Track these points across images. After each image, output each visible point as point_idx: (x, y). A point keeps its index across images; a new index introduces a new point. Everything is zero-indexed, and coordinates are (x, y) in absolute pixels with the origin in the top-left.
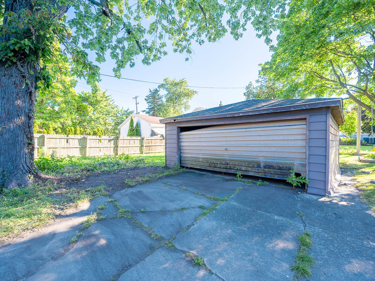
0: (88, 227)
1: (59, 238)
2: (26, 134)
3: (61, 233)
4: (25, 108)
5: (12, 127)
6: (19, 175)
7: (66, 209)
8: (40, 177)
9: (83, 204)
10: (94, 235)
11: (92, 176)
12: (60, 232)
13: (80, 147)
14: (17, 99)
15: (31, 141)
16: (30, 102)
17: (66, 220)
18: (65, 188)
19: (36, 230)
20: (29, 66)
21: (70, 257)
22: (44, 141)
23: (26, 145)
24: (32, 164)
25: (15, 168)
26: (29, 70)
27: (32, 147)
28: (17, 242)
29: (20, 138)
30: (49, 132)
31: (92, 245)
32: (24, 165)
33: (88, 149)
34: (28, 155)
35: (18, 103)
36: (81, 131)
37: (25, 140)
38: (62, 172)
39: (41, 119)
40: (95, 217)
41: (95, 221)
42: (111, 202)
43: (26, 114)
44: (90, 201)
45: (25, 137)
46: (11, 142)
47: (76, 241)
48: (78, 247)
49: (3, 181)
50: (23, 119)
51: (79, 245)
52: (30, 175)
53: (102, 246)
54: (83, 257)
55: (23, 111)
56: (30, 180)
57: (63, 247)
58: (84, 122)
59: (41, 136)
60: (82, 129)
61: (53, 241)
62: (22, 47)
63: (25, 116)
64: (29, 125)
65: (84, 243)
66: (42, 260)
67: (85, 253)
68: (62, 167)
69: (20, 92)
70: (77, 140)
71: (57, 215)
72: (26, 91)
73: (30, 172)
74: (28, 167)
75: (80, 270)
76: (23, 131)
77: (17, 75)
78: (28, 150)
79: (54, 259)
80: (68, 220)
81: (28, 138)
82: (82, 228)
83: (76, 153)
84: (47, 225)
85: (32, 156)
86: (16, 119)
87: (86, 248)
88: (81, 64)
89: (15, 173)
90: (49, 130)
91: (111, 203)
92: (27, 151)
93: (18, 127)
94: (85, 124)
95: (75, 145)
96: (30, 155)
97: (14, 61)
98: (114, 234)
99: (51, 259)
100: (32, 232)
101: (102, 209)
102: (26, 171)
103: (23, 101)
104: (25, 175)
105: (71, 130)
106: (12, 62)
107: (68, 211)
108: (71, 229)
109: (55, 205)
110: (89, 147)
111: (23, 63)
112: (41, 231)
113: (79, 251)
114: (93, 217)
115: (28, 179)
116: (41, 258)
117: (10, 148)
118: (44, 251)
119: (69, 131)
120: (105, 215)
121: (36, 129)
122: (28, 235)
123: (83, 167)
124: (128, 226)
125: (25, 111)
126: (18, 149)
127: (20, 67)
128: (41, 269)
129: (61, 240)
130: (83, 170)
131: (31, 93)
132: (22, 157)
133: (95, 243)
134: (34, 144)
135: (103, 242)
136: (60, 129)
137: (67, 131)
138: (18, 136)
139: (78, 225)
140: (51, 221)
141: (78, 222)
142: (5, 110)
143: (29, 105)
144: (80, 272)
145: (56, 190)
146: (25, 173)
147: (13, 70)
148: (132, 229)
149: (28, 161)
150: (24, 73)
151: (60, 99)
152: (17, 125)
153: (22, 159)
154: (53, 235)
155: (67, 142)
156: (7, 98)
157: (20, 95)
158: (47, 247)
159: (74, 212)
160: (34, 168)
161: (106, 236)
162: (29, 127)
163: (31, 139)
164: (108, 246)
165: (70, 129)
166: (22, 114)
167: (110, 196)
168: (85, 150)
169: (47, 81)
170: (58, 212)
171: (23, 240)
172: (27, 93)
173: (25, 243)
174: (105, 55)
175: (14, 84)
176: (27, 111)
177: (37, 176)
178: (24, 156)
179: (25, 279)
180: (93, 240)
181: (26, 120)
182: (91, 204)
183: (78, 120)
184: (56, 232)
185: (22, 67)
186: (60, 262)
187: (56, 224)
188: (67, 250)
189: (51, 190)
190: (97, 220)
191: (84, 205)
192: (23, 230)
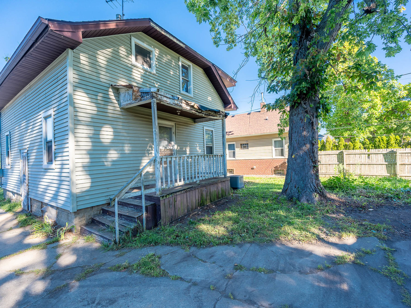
0: (340, 264)
1: (312, 259)
2: (311, 158)
3: (316, 256)
4: (309, 137)
5: (301, 153)
6: (308, 192)
7: (330, 236)
8: (326, 196)
9: (347, 238)
10: (340, 275)
11: (387, 207)
12: (316, 254)
13: (387, 163)
14: (303, 131)
15: (316, 164)
16: (313, 131)
17: (325, 247)
18: (343, 214)
19: (301, 243)
20: (310, 101)
21: (310, 278)
22: (343, 157)
23: (312, 168)
24: (317, 184)
25: (305, 186)
26: (310, 104)
27: (317, 169)
28: (288, 245)
29: (307, 162)
30: (355, 145)
31: (332, 282)
32: (311, 184)
33: (398, 167)
34: (314, 176)
35: (304, 134)
36: (397, 140)
37: (311, 164)
38: (352, 193)
39: (348, 131)
40: (352, 258)
41: (350, 262)
42: (385, 250)
43: (310, 142)
44: (358, 238)
45: (311, 161)
46: (301, 165)
47: (322, 270)
48: (321, 275)
49: (298, 195)
50: (308, 146)
51: (322, 274)
52: (316, 194)
53: (342, 290)
54: (319, 287)
55: (308, 140)
56: (316, 198)
57: (310, 268)
58: (404, 126)
59: (340, 152)
60: (398, 137)
61: (307, 258)
62: (301, 90)
63: (309, 144)
64: (313, 151)
65: (327, 275)
66: (294, 267)
67: (322, 285)
68: (355, 188)
69: (305, 124)
70: (382, 155)
71: (321, 239)
72: (309, 122)
73: (316, 191)
74: (314, 186)
75: (311, 294)
76: (309, 156)
77: (302, 112)
78: (314, 171)
79: (300, 272)
80: (327, 247)
81: (313, 162)
82: (334, 261)
83: (382, 171)
84: (310, 243)
85: (317, 177)
86: (303, 147)
87: (326, 281)
88: (356, 78)
89: (305, 190)
90: (354, 142)
91: (382, 252)
92: (312, 172)
93: (305, 153)
94: (404, 129)
95: (379, 161)
96: (316, 176)
97: (299, 102)
98: (362, 289)
99: (299, 271)
100: (298, 243)
101: (367, 253)
102: (313, 189)
103: (307, 132)
104: (312, 193)
105: (383, 140)
106: (298, 103)
107: (330, 238)
108: (325, 257)
109: (324, 228)
110: (401, 163)
111: (305, 100)
112: (304, 246)
113: (320, 279)
114: (350, 257)
115: (315, 197)
116: (294, 266)
117: (301, 170)
118: (298, 261)
119: (379, 142)
120: (367, 261)
121: (342, 143)
122: (295, 244)
123: (379, 192)
124: (388, 292)
125: (309, 140)
126: (306, 171)
127: (304, 104)
128: (290, 273)
129: (313, 262)
130: (378, 196)
131: (312, 123)
132: (309, 177)
133: (336, 283)
134: (318, 167)
135: (345, 287)
136: (368, 141)
137: (376, 141)
138: (305, 161)
139: (333, 257)
140: (314, 242)
141: (335, 254)
142: (296, 141)
143: (312, 134)
144: (310, 296)
145: (334, 213)
146: (312, 191)
147: (300, 109)
148: (390, 299)
149: (314, 181)
150: (306, 108)
151: (367, 106)
152: (304, 152)
153: (309, 179)
154: (310, 254)
155: (369, 158)
156: (297, 132)
157: (305, 127)
158: (301, 261)
159: (336, 242)
160: (319, 188)
161: (352, 284)
162: (313, 152)
163: (316, 163)
164: (347, 295)
165: (380, 138)
166: (307, 142)
167: (387, 242)
168: (394, 168)
169: (325, 108)
170: (323, 236)
171: (291, 246)
172: (310, 124)
173: (292, 248)
174: (399, 43)
175: (301, 119)
176: (311, 139)
177: (322, 195)
178: (311, 177)
179: (280, 273)
180: (336, 279)
181: (310, 147)
182: (357, 241)
183: (395, 124)
184: (313, 253)
185: (305, 104)
186: (302, 277)
187: (317, 245)
188: (311, 272)
189: (328, 212)
190: (354, 262)
191: (350, 239)
192: (294, 239)
